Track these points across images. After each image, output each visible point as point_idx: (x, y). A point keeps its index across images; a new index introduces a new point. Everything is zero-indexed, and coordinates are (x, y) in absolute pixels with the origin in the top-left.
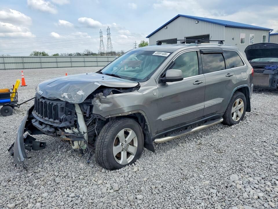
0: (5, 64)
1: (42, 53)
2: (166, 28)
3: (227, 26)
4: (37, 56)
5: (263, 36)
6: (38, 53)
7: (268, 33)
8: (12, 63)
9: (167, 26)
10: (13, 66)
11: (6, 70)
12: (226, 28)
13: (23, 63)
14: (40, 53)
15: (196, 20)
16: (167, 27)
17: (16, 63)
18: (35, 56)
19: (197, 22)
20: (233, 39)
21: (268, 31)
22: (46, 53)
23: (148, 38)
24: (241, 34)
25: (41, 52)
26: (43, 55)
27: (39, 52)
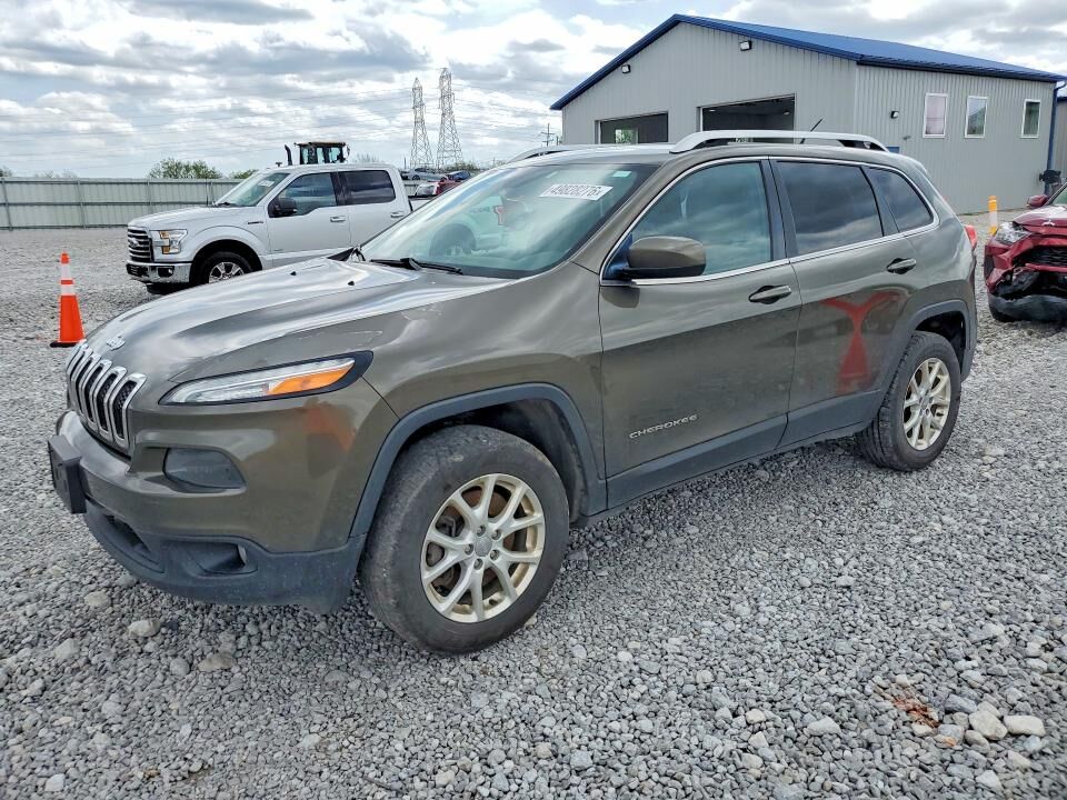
0: (12, 209)
1: (196, 168)
2: (626, 69)
3: (864, 62)
4: (175, 181)
5: (1030, 104)
6: (178, 166)
7: (1052, 92)
8: (39, 204)
9: (629, 62)
10: (43, 216)
11: (15, 231)
12: (863, 67)
13: (78, 204)
14: (188, 169)
15: (741, 38)
16: (629, 67)
17: (55, 205)
18: (169, 180)
19: (746, 46)
20: (892, 116)
21: (1052, 85)
22: (210, 169)
23: (560, 112)
24: (928, 94)
25: (192, 164)
26: (199, 176)
27: (184, 162)
